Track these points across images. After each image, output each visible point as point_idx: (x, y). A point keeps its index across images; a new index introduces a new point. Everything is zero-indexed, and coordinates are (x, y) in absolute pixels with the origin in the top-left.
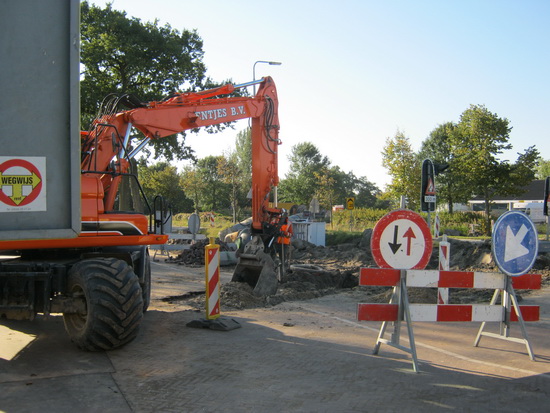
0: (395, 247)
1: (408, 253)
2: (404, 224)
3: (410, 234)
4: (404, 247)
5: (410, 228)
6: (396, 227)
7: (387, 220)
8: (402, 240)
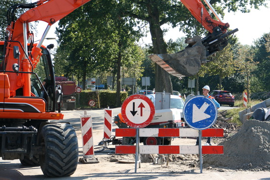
0: (134, 113)
1: (141, 115)
2: (138, 102)
3: (141, 106)
4: (139, 112)
5: (141, 103)
6: (134, 103)
7: (128, 100)
8: (137, 109)
